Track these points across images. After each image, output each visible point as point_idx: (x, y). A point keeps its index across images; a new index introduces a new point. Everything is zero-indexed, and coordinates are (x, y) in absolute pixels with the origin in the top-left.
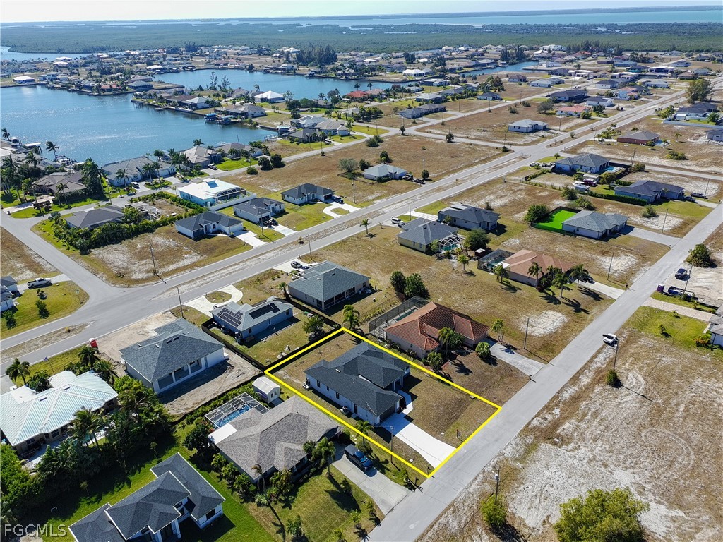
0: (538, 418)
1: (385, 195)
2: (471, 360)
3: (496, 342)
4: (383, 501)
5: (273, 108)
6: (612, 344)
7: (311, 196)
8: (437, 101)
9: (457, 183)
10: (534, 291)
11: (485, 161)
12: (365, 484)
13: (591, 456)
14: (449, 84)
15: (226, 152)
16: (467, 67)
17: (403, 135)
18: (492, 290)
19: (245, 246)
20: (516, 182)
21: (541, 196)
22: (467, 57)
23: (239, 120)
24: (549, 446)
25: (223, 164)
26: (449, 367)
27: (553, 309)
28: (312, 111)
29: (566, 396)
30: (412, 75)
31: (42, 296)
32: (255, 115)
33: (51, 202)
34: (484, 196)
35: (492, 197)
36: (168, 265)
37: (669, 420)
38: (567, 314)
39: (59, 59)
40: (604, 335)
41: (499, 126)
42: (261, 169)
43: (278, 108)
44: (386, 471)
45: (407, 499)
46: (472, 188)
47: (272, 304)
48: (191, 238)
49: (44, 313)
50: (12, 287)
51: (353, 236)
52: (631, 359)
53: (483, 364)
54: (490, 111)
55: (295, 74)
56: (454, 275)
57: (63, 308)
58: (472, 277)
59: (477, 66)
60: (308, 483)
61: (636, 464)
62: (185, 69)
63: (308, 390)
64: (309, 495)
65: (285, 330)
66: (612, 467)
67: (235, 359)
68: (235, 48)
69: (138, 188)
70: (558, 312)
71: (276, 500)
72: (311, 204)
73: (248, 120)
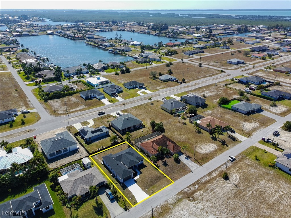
0: (187, 188)
1: (165, 87)
2: (170, 161)
3: (183, 154)
4: (113, 213)
5: (135, 48)
6: (232, 161)
7: (134, 86)
8: (202, 48)
9: (196, 84)
10: (208, 134)
11: (212, 76)
12: (109, 205)
13: (202, 208)
14: (210, 41)
15: (110, 65)
16: (221, 34)
17: (182, 62)
18: (191, 132)
19: (103, 104)
20: (221, 86)
21: (229, 93)
22: (223, 29)
23: (121, 52)
24: (187, 200)
25: (108, 70)
26: (160, 162)
27: (213, 143)
28: (150, 50)
29: (203, 180)
30: (196, 36)
31: (25, 117)
32: (127, 51)
33: (41, 81)
34: (205, 91)
35: (208, 92)
36: (72, 109)
37: (243, 197)
38: (218, 146)
39: (65, 25)
40: (230, 157)
41: (224, 60)
42: (121, 73)
43: (137, 48)
44: (119, 201)
45: (123, 214)
46: (201, 87)
47: (101, 129)
48: (84, 99)
49: (23, 123)
50: (15, 113)
51: (145, 104)
52: (238, 168)
53: (174, 162)
54: (222, 54)
55: (150, 34)
56: (178, 124)
57: (30, 122)
58: (185, 126)
59: (225, 33)
60: (88, 202)
61: (220, 214)
62: (109, 31)
63: (103, 164)
64: (86, 206)
65: (104, 139)
66: (209, 213)
67: (82, 149)
68: (131, 22)
69: (73, 77)
70: (215, 144)
71: (73, 206)
72: (134, 89)
73: (124, 52)
